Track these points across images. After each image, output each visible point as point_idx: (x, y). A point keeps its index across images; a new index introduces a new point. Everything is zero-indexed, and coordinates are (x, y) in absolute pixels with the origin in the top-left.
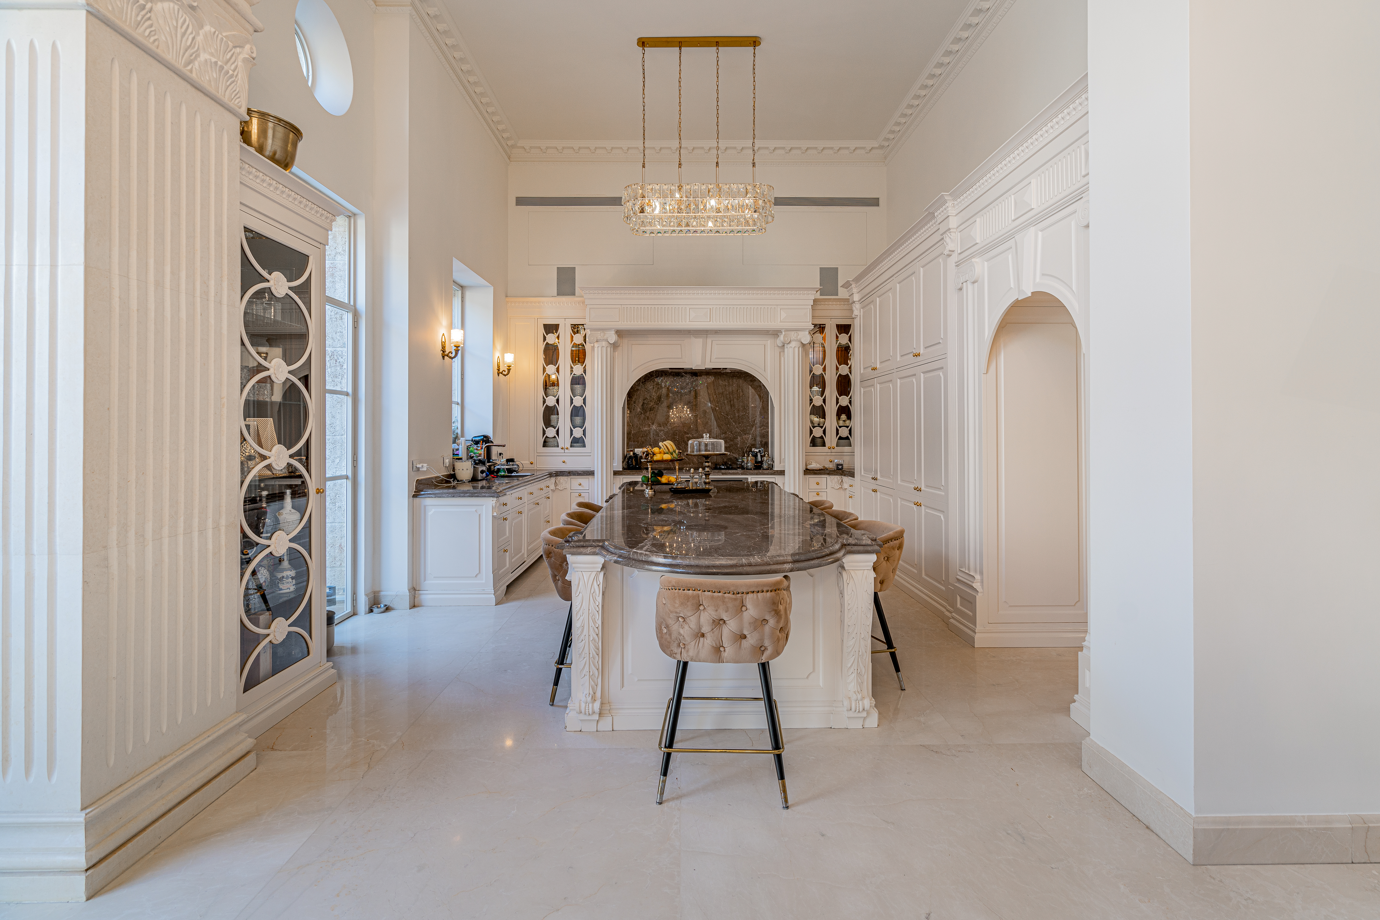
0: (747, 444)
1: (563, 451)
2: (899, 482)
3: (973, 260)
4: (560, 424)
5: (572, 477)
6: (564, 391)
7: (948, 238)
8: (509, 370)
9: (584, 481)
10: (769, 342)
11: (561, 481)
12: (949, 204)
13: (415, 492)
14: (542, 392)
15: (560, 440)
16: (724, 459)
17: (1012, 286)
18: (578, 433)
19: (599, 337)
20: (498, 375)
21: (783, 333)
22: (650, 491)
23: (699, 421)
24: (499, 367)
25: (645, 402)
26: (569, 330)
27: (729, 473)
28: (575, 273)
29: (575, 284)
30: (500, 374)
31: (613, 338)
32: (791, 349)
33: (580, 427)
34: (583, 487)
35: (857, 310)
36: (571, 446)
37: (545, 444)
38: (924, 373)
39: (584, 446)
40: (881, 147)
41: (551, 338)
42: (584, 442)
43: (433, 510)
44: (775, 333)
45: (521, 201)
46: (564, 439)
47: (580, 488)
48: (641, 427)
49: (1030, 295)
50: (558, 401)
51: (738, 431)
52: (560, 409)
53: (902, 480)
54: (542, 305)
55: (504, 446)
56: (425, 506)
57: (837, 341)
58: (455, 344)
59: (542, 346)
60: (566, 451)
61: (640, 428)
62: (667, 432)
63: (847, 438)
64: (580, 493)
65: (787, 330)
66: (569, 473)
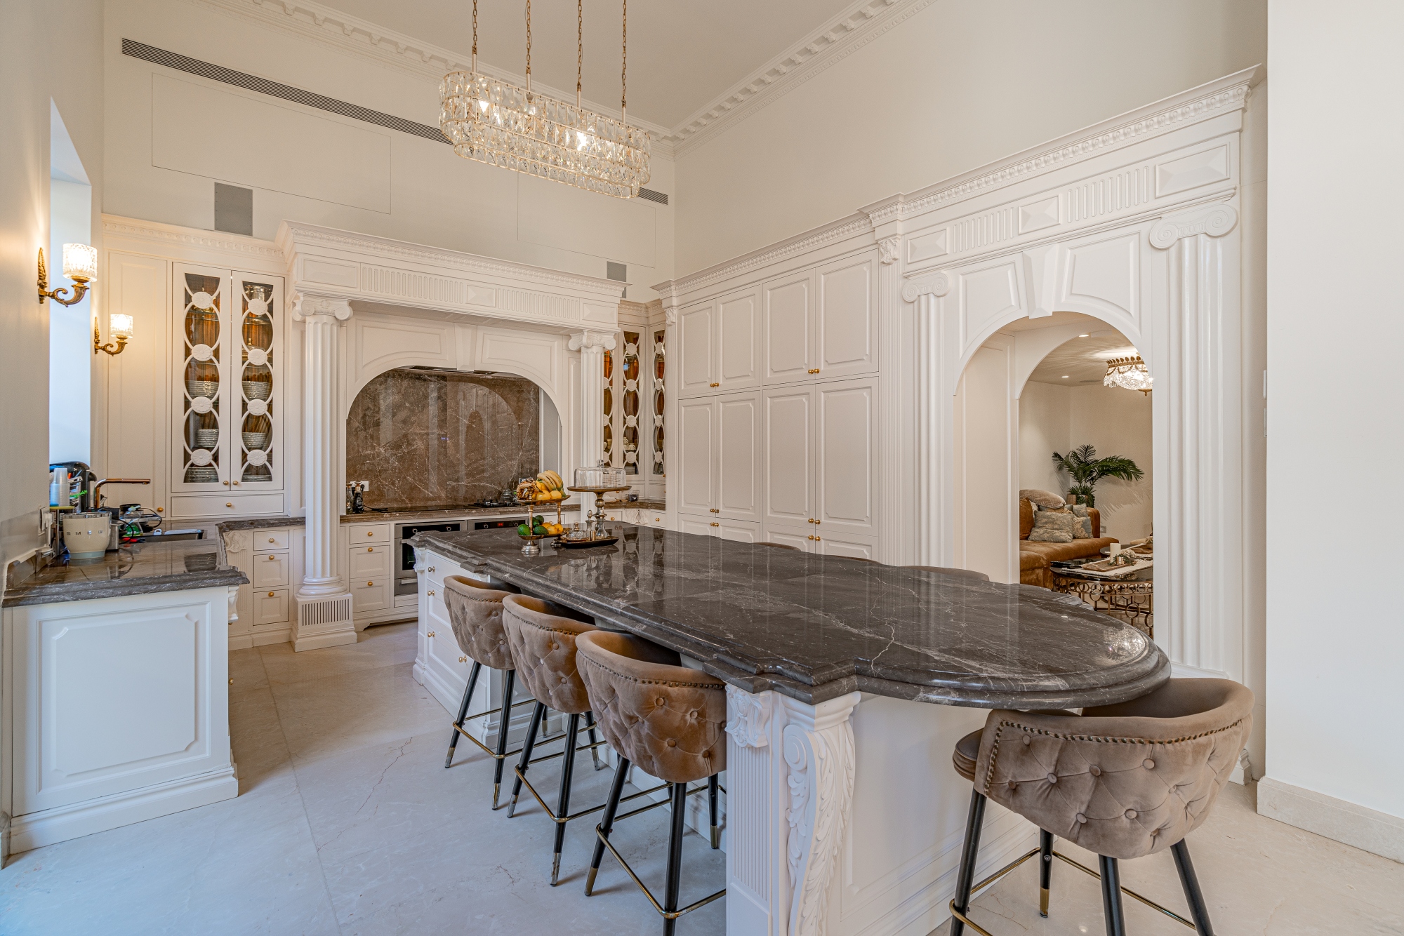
0: (512, 472)
1: (227, 488)
2: (769, 514)
3: (943, 272)
4: (222, 444)
5: (256, 530)
6: (230, 388)
7: (889, 243)
8: (122, 345)
9: (281, 536)
10: (557, 344)
11: (236, 537)
12: (900, 206)
13: (7, 593)
14: (181, 389)
15: (222, 470)
16: (482, 493)
17: (1013, 304)
18: (257, 458)
19: (319, 308)
20: (96, 352)
21: (586, 333)
22: (533, 548)
23: (448, 442)
24: (96, 336)
25: (368, 413)
26: (240, 292)
27: (509, 511)
28: (251, 199)
29: (251, 217)
30: (100, 351)
31: (345, 312)
32: (592, 356)
33: (261, 448)
34: (277, 544)
35: (672, 316)
36: (244, 480)
37: (189, 478)
38: (824, 392)
39: (270, 479)
40: (675, 138)
41: (202, 300)
42: (268, 472)
43: (66, 629)
44: (566, 333)
45: (131, 48)
46: (230, 468)
47: (272, 546)
48: (360, 450)
49: (1051, 315)
50: (216, 405)
51: (502, 455)
52: (222, 419)
53: (774, 511)
54: (184, 239)
55: (148, 483)
56: (40, 623)
57: (625, 351)
58: (78, 275)
59: (182, 313)
60: (234, 488)
61: (358, 451)
62: (402, 457)
63: (634, 465)
64: (272, 555)
65: (591, 331)
66: (252, 524)
